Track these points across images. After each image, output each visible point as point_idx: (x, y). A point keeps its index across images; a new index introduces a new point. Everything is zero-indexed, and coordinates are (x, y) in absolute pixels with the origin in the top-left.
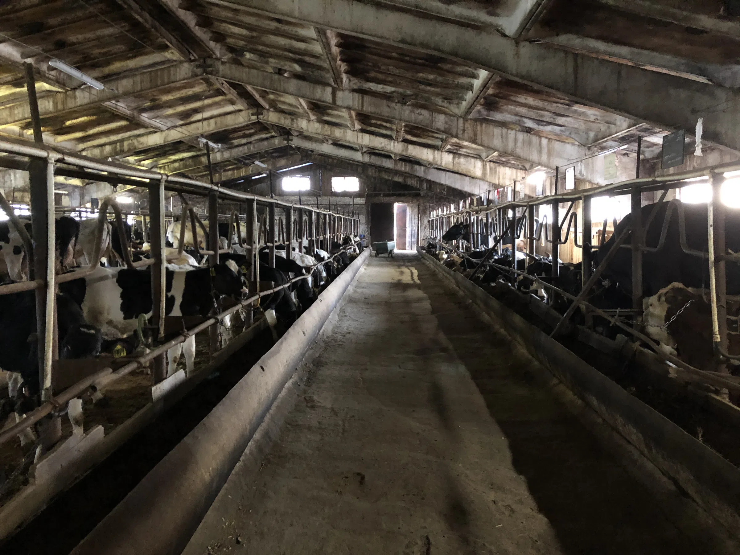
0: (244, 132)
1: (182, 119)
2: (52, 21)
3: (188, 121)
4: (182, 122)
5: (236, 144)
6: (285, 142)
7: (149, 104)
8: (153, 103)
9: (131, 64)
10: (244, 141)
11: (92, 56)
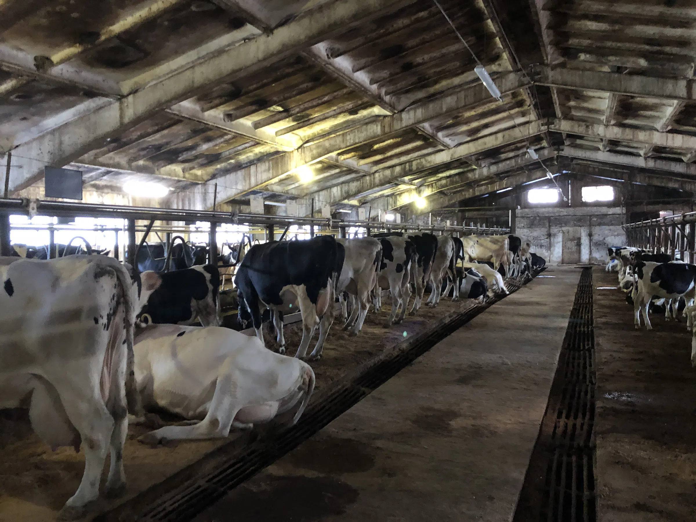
0: (516, 145)
1: (469, 136)
2: (411, 43)
3: (475, 137)
4: (469, 139)
5: (503, 158)
6: (556, 152)
7: (451, 121)
8: (455, 120)
9: (457, 81)
10: (511, 154)
11: (427, 77)
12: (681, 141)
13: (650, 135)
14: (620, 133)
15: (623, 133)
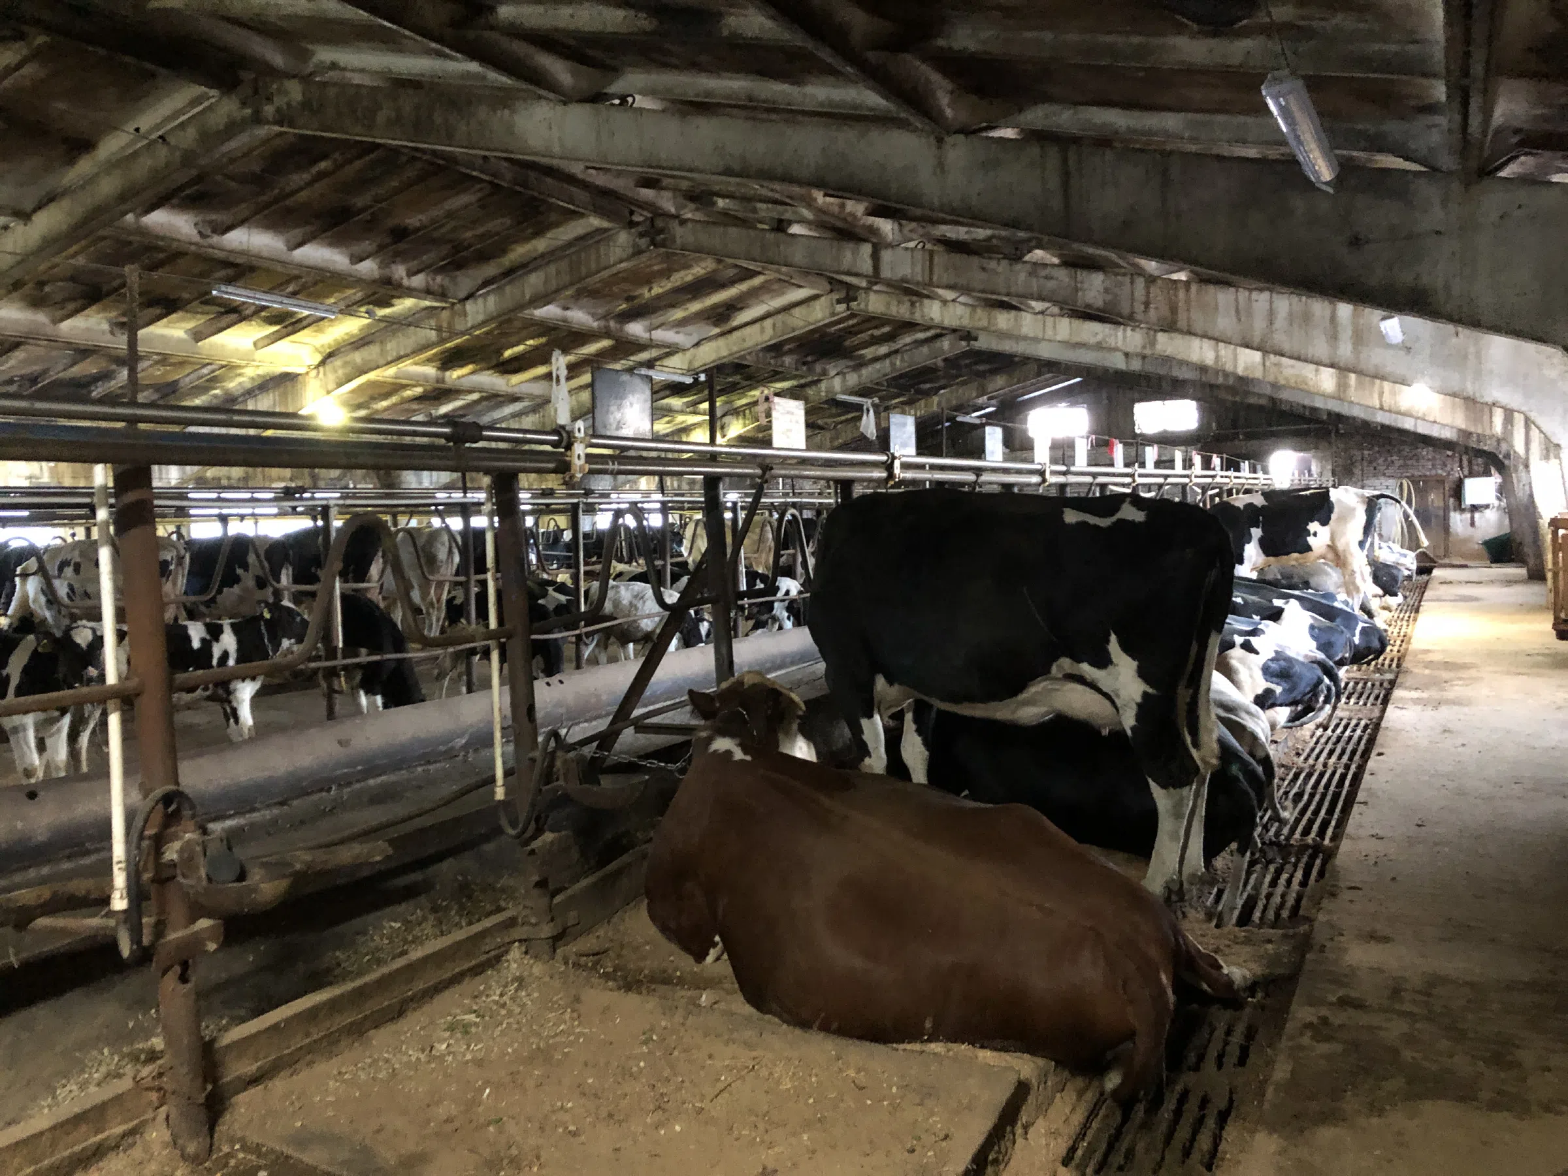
0: (870, 332)
1: (716, 325)
3: (727, 327)
4: (717, 330)
5: (869, 357)
6: (964, 343)
7: (624, 306)
8: (630, 304)
10: (883, 350)
12: (1068, 331)
13: (1016, 320)
14: (967, 315)
15: (972, 317)
